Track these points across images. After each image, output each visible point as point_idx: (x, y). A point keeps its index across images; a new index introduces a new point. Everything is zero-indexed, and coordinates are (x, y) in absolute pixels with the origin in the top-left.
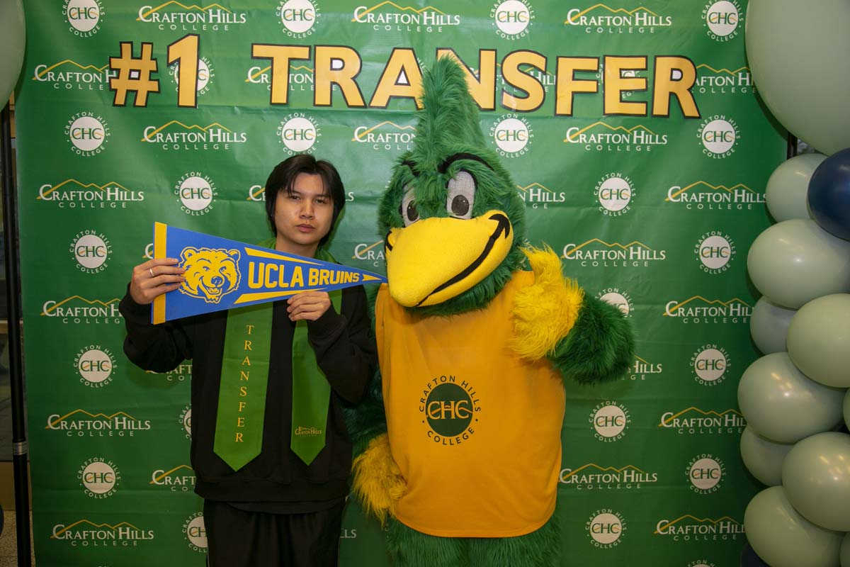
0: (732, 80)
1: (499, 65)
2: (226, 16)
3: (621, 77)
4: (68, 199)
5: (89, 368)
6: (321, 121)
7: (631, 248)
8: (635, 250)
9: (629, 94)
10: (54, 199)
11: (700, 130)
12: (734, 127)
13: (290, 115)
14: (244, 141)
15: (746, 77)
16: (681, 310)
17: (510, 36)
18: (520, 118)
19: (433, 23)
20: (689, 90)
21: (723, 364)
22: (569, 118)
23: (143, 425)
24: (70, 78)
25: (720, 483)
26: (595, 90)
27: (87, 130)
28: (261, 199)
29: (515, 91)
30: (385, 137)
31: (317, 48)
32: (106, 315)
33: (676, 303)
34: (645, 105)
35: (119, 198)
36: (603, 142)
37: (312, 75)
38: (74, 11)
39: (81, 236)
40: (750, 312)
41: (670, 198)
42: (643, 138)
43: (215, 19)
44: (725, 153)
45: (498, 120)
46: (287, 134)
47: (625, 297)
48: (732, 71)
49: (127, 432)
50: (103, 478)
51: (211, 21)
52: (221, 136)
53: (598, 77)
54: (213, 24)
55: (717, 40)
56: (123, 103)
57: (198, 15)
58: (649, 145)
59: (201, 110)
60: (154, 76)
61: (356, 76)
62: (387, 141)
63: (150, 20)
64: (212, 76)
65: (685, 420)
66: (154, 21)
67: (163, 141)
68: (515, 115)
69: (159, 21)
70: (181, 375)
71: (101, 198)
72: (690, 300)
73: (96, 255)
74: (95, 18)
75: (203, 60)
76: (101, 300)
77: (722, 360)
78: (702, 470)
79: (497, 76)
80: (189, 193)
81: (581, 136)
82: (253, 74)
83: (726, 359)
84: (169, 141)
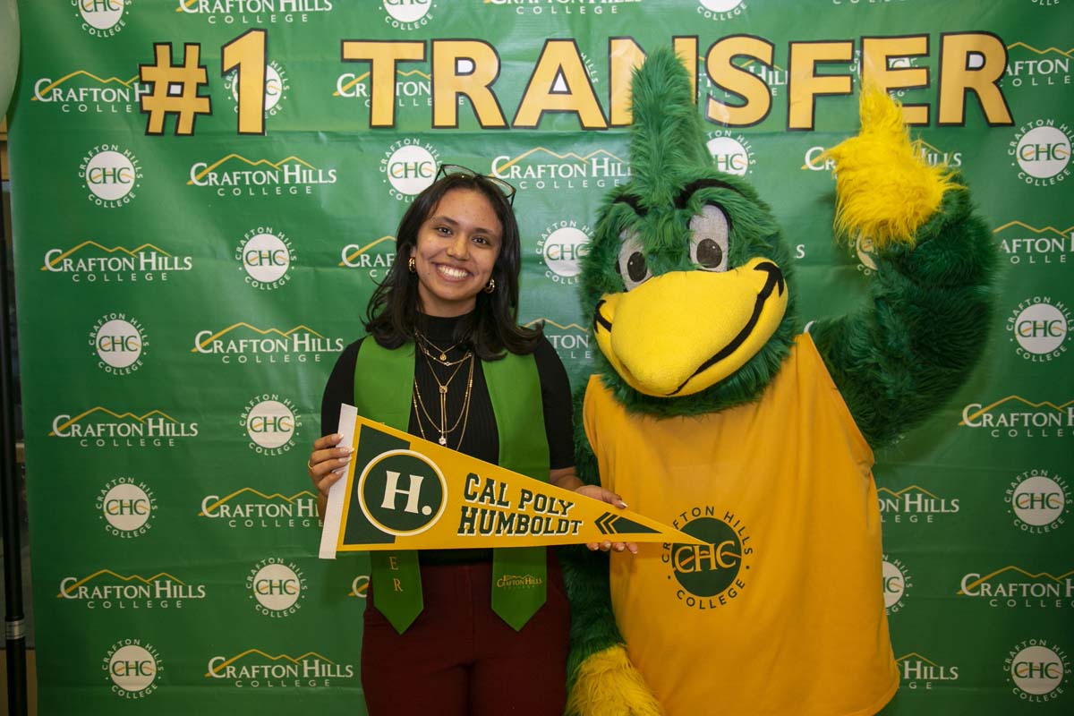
0: (1065, 65)
1: (702, 58)
3: (888, 69)
4: (85, 270)
5: (118, 510)
6: (443, 149)
9: (900, 94)
10: (66, 270)
11: (1013, 144)
12: (1068, 137)
13: (398, 142)
14: (334, 181)
16: (988, 417)
17: (718, 14)
18: (734, 137)
20: (996, 83)
21: (1059, 501)
22: (809, 134)
23: (195, 592)
24: (84, 97)
25: (1061, 685)
26: (848, 90)
27: (110, 170)
28: (358, 265)
29: (726, 95)
30: (535, 170)
31: (435, 43)
32: (141, 434)
33: (979, 406)
34: (925, 109)
35: (157, 266)
37: (429, 86)
38: (87, 1)
39: (104, 322)
43: (288, 6)
44: (1055, 177)
46: (394, 170)
48: (1065, 51)
49: (172, 601)
50: (139, 668)
51: (282, 9)
52: (299, 174)
53: (852, 70)
54: (285, 14)
55: (1041, 4)
56: (160, 131)
59: (271, 138)
60: (204, 91)
61: (493, 83)
62: (539, 176)
63: (196, 10)
64: (285, 89)
65: (1001, 586)
66: (201, 11)
67: (217, 183)
68: (727, 132)
69: (208, 11)
70: (248, 518)
71: (132, 268)
72: (1001, 401)
73: (125, 348)
74: (118, 9)
75: (273, 67)
76: (133, 413)
77: (1058, 494)
78: (1031, 664)
79: (700, 75)
80: (256, 258)
81: (827, 159)
82: (344, 84)
83: (1064, 493)
84: (226, 183)
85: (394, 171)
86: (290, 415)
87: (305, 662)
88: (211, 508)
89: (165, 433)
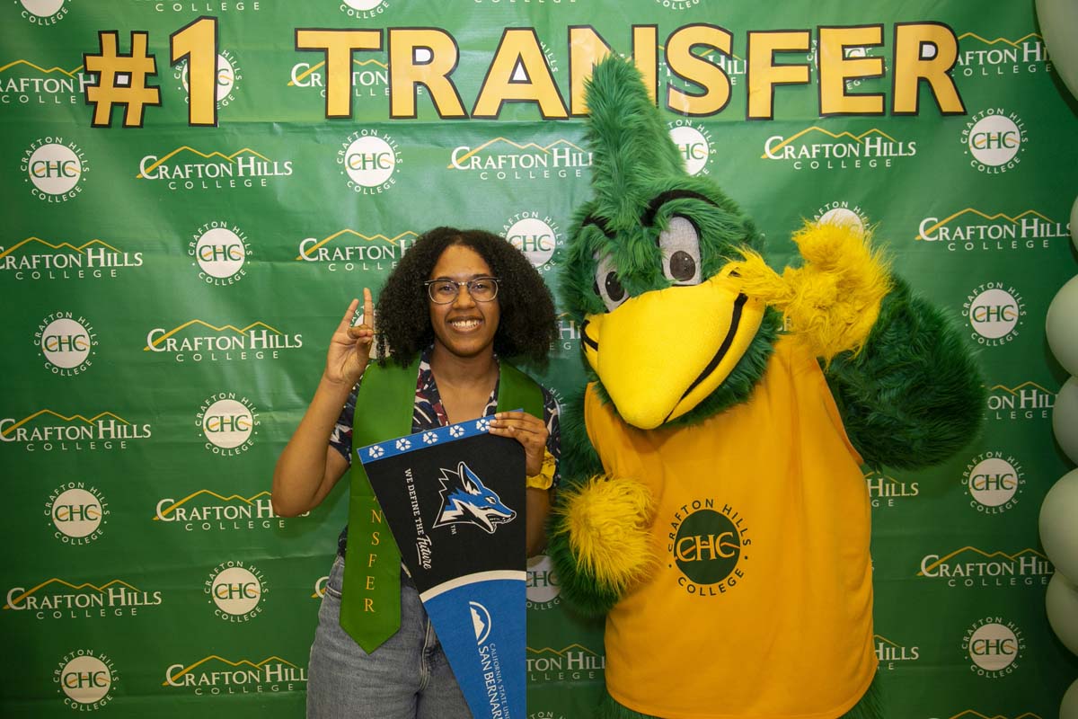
0: (1013, 54)
1: (662, 48)
3: (844, 58)
4: (29, 267)
5: (68, 516)
6: (402, 141)
9: (857, 84)
11: (965, 132)
12: (1017, 125)
13: (355, 133)
14: (290, 173)
15: (1035, 48)
17: (676, 3)
18: (694, 126)
20: (948, 72)
21: (1013, 481)
22: (768, 123)
23: (151, 599)
24: (25, 87)
25: (1016, 660)
26: (806, 80)
27: (54, 164)
28: (317, 259)
29: (686, 84)
30: (496, 161)
31: (392, 32)
32: (91, 436)
34: (881, 98)
35: (106, 262)
36: (821, 155)
37: (386, 73)
39: (50, 321)
40: (1052, 401)
41: (923, 235)
42: (880, 147)
44: (1006, 165)
48: (1013, 42)
49: (127, 609)
50: (92, 679)
52: (253, 166)
53: (809, 60)
54: (237, 1)
56: (107, 123)
58: (888, 157)
59: (224, 129)
60: (152, 81)
61: (451, 72)
62: (500, 167)
64: (237, 78)
65: (958, 566)
67: (168, 177)
68: (687, 121)
70: (205, 521)
71: (79, 264)
73: (73, 349)
75: (224, 56)
76: (83, 416)
77: (1012, 475)
78: (988, 641)
79: (660, 64)
80: (210, 253)
81: (786, 148)
82: (298, 73)
83: (1018, 473)
84: (178, 176)
85: (351, 162)
86: (248, 414)
87: (268, 667)
88: (166, 512)
89: (116, 435)
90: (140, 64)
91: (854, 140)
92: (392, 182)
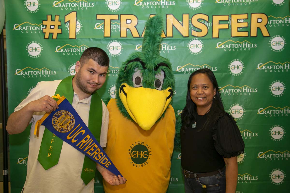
0: (283, 21)
1: (190, 20)
2: (86, 4)
3: (238, 22)
4: (27, 74)
6: (123, 43)
7: (244, 88)
8: (245, 88)
9: (241, 29)
10: (21, 74)
11: (270, 41)
12: (284, 39)
13: (111, 41)
16: (265, 112)
17: (194, 8)
18: (198, 40)
19: (165, 5)
20: (265, 26)
21: (282, 133)
22: (218, 39)
24: (28, 29)
25: (284, 180)
26: (227, 28)
27: (34, 48)
29: (196, 29)
31: (121, 15)
33: (262, 109)
34: (247, 33)
35: (47, 74)
36: (231, 47)
37: (119, 26)
38: (29, 4)
39: (32, 88)
41: (259, 68)
42: (247, 45)
43: (82, 5)
44: (281, 50)
45: (190, 40)
47: (242, 107)
48: (283, 18)
51: (81, 6)
53: (228, 23)
54: (81, 7)
55: (276, 6)
56: (48, 37)
57: (76, 4)
58: (249, 48)
59: (78, 40)
60: (60, 27)
61: (136, 26)
63: (58, 6)
64: (81, 27)
65: (268, 155)
66: (59, 6)
67: (63, 52)
68: (197, 38)
69: (61, 6)
71: (40, 74)
72: (268, 107)
74: (37, 6)
75: (78, 21)
77: (282, 131)
78: (276, 175)
79: (190, 24)
80: (73, 71)
81: (222, 45)
82: (97, 26)
83: (284, 131)
84: (66, 52)
85: (110, 48)
90: (57, 23)
91: (240, 43)
92: (121, 53)
